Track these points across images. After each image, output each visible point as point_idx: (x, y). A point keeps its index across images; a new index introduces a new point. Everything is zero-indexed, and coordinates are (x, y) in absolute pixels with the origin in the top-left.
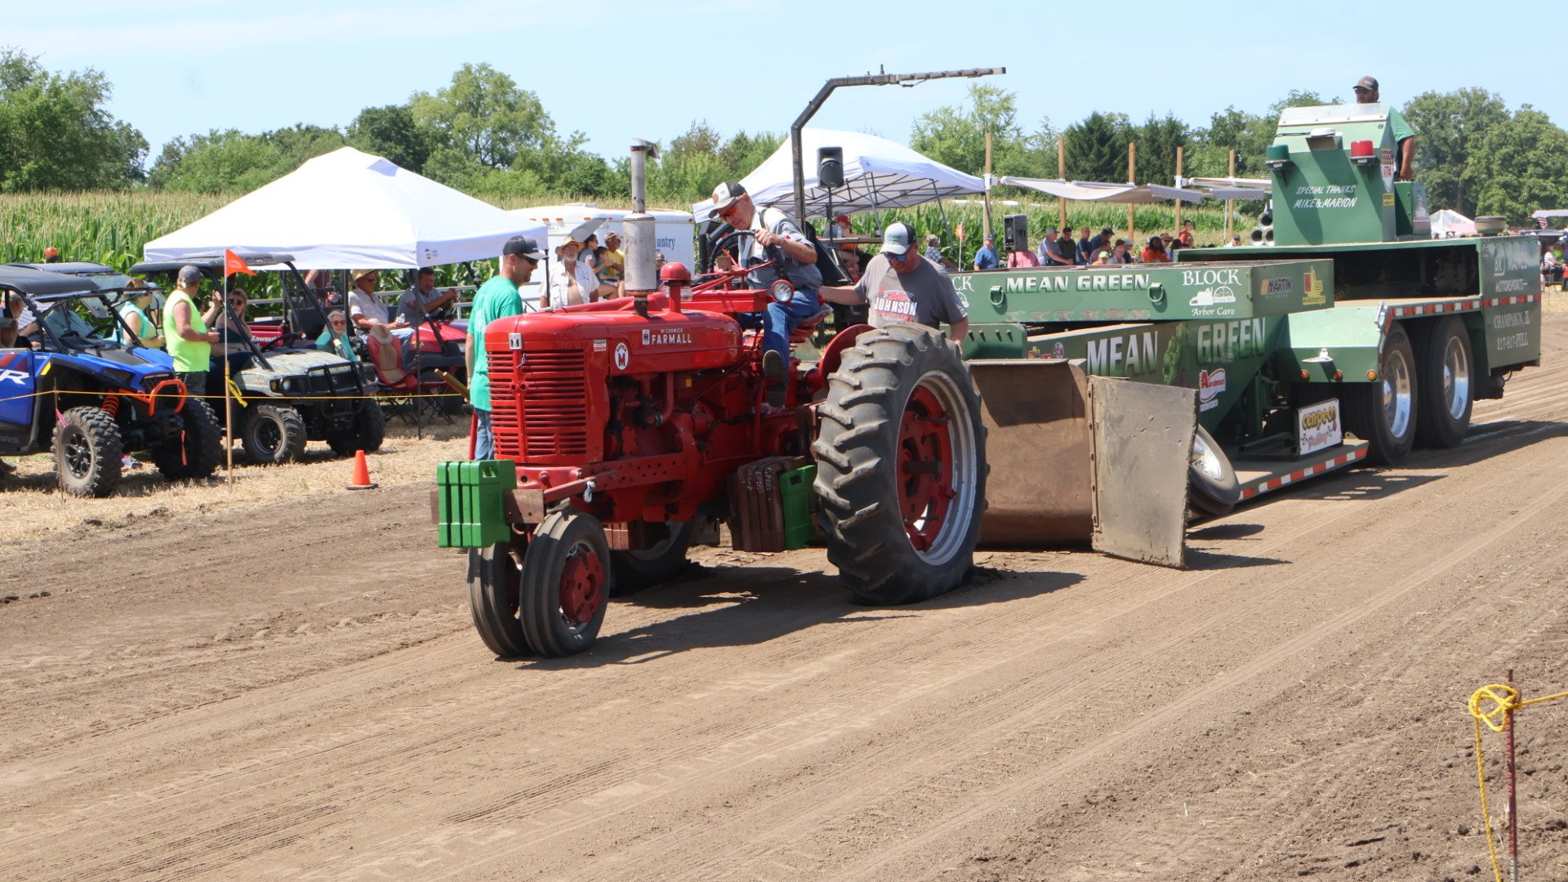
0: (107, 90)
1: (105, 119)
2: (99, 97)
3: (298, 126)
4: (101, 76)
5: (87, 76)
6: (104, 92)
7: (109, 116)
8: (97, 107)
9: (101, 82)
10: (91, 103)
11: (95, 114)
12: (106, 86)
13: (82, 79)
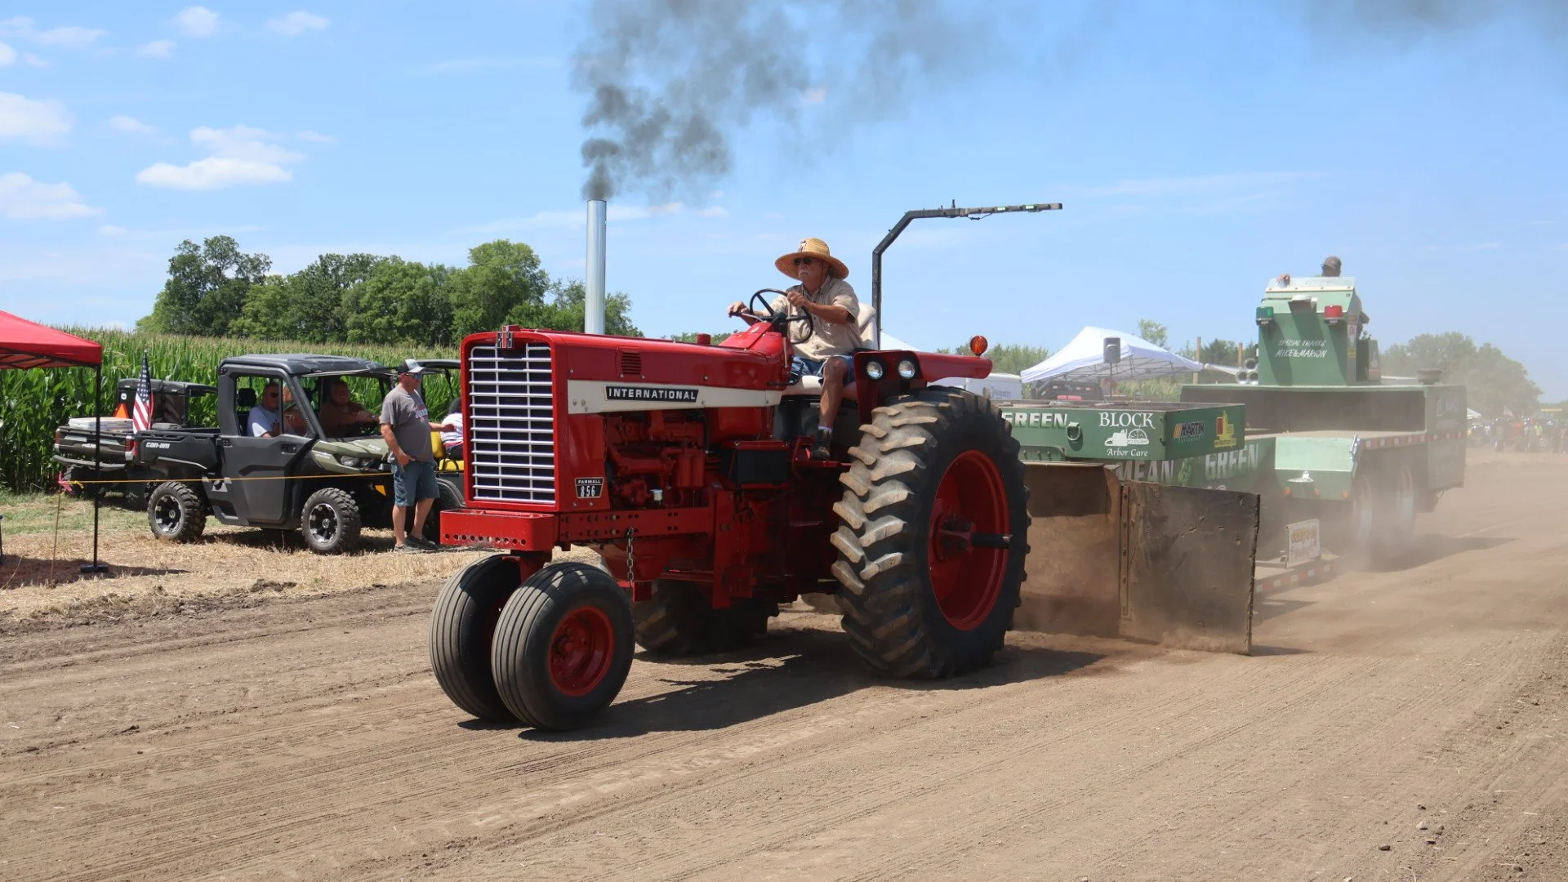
0: (629, 305)
1: (627, 322)
2: (624, 309)
3: (735, 332)
4: (626, 297)
5: (618, 296)
6: (627, 306)
7: (630, 321)
8: (622, 315)
9: (625, 300)
10: (619, 312)
11: (621, 319)
12: (628, 303)
13: (615, 298)
